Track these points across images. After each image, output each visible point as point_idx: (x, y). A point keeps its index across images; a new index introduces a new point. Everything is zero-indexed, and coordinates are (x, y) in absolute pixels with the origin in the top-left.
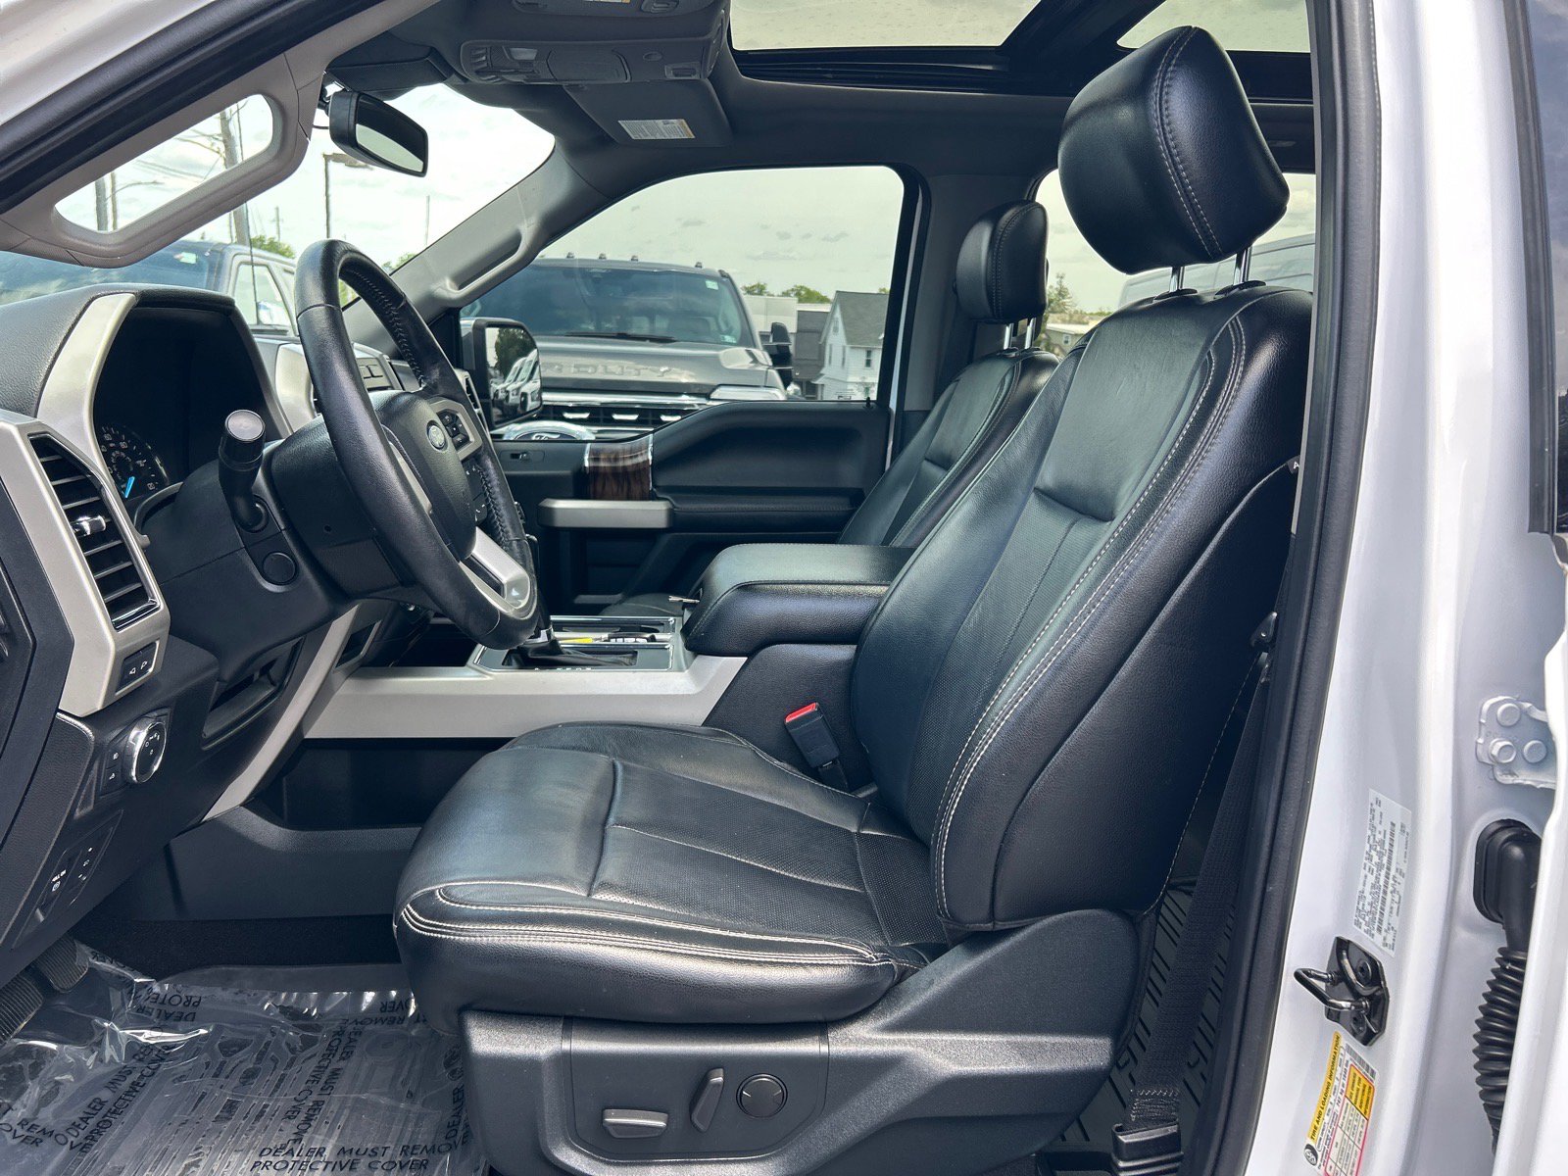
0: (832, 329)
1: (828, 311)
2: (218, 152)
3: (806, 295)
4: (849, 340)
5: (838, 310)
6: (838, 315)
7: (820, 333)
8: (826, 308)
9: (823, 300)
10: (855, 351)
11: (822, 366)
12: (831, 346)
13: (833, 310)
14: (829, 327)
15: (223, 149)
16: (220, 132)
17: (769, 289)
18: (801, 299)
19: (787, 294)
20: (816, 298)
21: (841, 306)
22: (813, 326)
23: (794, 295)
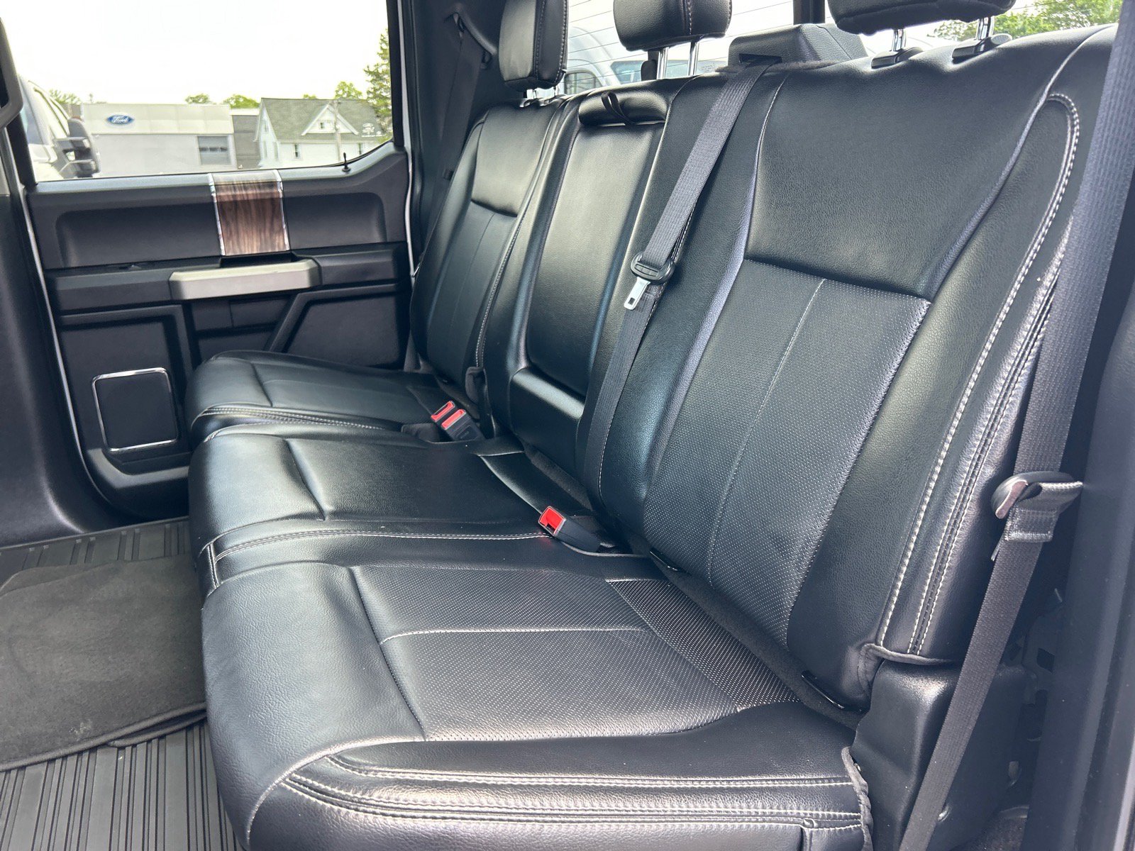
0: (263, 129)
1: (257, 114)
3: (240, 102)
4: (279, 137)
5: (265, 113)
6: (266, 117)
7: (253, 132)
8: (255, 112)
9: (256, 105)
10: (284, 146)
11: (259, 159)
12: (265, 143)
13: (261, 113)
14: (260, 128)
17: (211, 99)
18: (238, 106)
19: (227, 102)
20: (248, 103)
21: (267, 110)
22: (246, 127)
23: (233, 103)
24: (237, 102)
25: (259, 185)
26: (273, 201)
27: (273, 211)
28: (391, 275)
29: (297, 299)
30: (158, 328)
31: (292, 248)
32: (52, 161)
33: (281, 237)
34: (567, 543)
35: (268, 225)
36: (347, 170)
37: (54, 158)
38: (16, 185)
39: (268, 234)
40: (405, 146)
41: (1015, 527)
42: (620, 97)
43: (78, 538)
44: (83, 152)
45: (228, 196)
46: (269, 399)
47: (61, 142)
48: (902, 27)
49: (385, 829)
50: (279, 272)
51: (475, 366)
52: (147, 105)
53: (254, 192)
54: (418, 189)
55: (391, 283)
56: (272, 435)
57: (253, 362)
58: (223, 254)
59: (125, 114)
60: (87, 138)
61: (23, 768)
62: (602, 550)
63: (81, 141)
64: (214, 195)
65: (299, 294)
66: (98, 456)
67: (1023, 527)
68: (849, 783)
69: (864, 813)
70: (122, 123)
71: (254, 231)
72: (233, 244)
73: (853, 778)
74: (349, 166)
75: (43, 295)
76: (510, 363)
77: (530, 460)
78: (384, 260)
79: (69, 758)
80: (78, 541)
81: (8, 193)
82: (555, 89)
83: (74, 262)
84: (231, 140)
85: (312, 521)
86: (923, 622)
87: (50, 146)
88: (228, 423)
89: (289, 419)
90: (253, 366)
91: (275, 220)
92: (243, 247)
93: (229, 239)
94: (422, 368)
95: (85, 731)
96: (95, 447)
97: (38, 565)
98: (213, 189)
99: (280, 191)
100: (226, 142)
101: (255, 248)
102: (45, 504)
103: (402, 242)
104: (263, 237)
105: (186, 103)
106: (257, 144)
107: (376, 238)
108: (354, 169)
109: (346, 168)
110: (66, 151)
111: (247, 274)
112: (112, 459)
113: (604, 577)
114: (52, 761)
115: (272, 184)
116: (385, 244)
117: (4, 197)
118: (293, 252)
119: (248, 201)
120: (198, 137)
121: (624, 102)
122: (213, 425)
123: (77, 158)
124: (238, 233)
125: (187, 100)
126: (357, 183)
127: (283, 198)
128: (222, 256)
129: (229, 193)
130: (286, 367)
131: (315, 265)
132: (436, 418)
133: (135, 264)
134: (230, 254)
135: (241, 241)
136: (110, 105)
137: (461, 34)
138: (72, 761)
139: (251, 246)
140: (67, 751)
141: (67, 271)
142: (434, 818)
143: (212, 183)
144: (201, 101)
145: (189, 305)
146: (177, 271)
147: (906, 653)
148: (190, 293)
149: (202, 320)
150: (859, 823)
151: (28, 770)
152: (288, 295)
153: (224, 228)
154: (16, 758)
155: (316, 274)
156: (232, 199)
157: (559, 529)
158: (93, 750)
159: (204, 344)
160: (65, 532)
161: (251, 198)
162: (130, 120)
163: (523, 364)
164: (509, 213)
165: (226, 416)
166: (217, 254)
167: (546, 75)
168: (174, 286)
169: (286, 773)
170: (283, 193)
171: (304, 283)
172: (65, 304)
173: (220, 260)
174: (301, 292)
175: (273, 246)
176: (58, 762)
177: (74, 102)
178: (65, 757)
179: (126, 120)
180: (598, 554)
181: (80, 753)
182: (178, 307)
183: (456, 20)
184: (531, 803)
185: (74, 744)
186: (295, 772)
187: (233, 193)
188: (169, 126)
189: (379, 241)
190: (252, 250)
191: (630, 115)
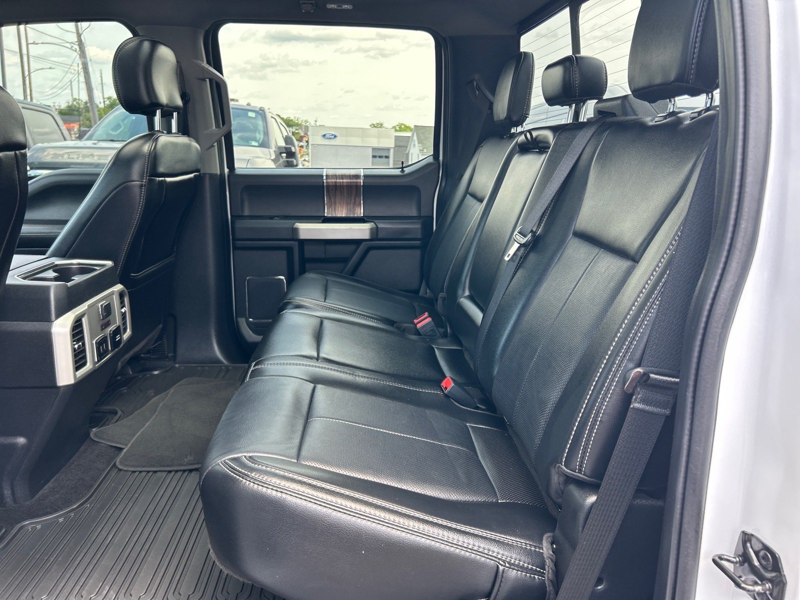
0: (412, 145)
1: (410, 135)
2: (76, 51)
3: (402, 128)
4: (421, 151)
5: (415, 135)
6: (415, 138)
7: (406, 147)
8: (409, 134)
9: (411, 130)
12: (412, 154)
13: (413, 135)
14: (411, 144)
15: (78, 49)
16: (76, 40)
17: (384, 125)
18: (401, 130)
19: (394, 127)
20: (407, 128)
21: (417, 133)
22: (401, 144)
23: (397, 128)
24: (400, 128)
25: (350, 177)
26: (357, 186)
27: (357, 192)
28: (419, 236)
29: (362, 244)
30: (283, 255)
31: (365, 215)
32: (272, 158)
33: (359, 208)
34: (453, 400)
35: (353, 200)
36: (403, 171)
37: (273, 157)
38: (224, 168)
39: (352, 206)
40: (440, 158)
41: (638, 400)
42: (535, 134)
43: (223, 366)
44: (291, 154)
45: (332, 182)
46: (325, 299)
47: (280, 148)
48: (674, 97)
49: (252, 490)
50: (354, 228)
51: (443, 292)
52: (346, 128)
53: (347, 181)
54: (443, 184)
55: (419, 241)
56: (316, 316)
57: (328, 278)
58: (326, 215)
59: (333, 133)
60: (294, 146)
61: (156, 472)
62: (477, 408)
63: (290, 148)
64: (325, 181)
65: (364, 243)
66: (242, 322)
67: (643, 401)
68: (541, 551)
69: (548, 571)
70: (331, 138)
71: (345, 203)
72: (332, 210)
73: (544, 549)
74: (404, 169)
75: (229, 229)
76: (460, 292)
77: (464, 354)
78: (417, 226)
79: (178, 472)
80: (223, 368)
81: (219, 172)
82: (522, 127)
83: (247, 212)
84: (392, 151)
85: (311, 360)
86: (584, 453)
87: (272, 150)
88: (299, 307)
89: (330, 309)
90: (327, 280)
91: (357, 199)
92: (337, 213)
93: (329, 208)
94: (428, 294)
95: (189, 460)
96: (242, 317)
97: (199, 376)
98: (325, 178)
99: (362, 181)
100: (389, 153)
101: (344, 213)
102: (211, 344)
103: (430, 216)
104: (349, 208)
105: (370, 127)
106: (408, 155)
107: (414, 212)
108: (407, 170)
109: (403, 170)
110: (281, 153)
111: (336, 228)
112: (249, 324)
113: (467, 422)
114: (170, 472)
115: (357, 177)
116: (419, 217)
117: (216, 175)
118: (365, 218)
119: (343, 186)
120: (373, 149)
121: (537, 137)
122: (290, 306)
123: (287, 157)
124: (335, 203)
125: (371, 126)
126: (408, 179)
127: (363, 185)
128: (324, 216)
129: (333, 181)
130: (345, 283)
131: (375, 226)
132: (416, 321)
133: (277, 216)
134: (330, 216)
135: (337, 208)
136: (326, 127)
137: (477, 92)
138: (179, 474)
139: (342, 213)
140: (178, 468)
141: (242, 217)
142: (277, 491)
143: (324, 174)
144: (379, 126)
145: (303, 243)
146: (297, 222)
147: (575, 472)
148: (303, 236)
149: (309, 252)
150: (544, 577)
151: (158, 474)
152: (357, 242)
153: (328, 200)
154: (152, 466)
155: (375, 232)
156: (334, 184)
157: (449, 389)
158: (191, 471)
159: (308, 265)
160: (218, 361)
161: (345, 184)
162: (335, 136)
163: (467, 293)
164: (481, 200)
165: (298, 304)
166: (323, 215)
167: (515, 118)
168: (296, 231)
169: (224, 459)
170: (363, 182)
171: (366, 235)
172: (238, 236)
173: (323, 218)
174: (365, 241)
175: (354, 214)
176: (173, 473)
177: (307, 124)
178: (177, 471)
179: (333, 137)
180: (474, 410)
181: (184, 471)
182: (296, 243)
183: (475, 84)
184: (330, 498)
185: (182, 465)
186: (227, 459)
187: (335, 181)
188: (357, 141)
189: (415, 215)
190: (342, 214)
191: (540, 145)
